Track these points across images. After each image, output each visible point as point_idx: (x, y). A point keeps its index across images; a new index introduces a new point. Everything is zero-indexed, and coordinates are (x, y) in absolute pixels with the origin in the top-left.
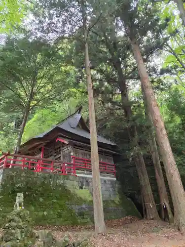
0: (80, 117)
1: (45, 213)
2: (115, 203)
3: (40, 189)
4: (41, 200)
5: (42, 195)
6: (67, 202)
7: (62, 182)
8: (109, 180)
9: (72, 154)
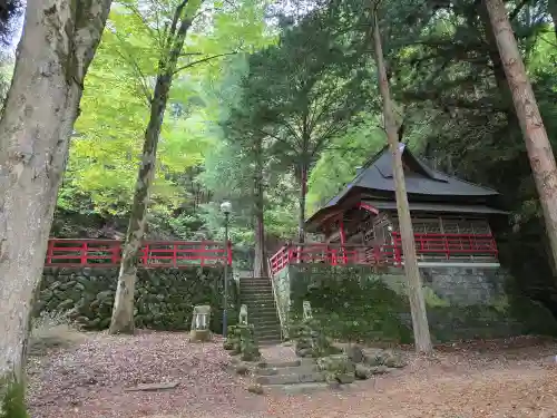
0: (402, 148)
1: (356, 323)
2: (496, 311)
3: (343, 290)
4: (346, 304)
5: (347, 298)
6: (390, 309)
7: (377, 278)
8: (479, 269)
9: (390, 228)
